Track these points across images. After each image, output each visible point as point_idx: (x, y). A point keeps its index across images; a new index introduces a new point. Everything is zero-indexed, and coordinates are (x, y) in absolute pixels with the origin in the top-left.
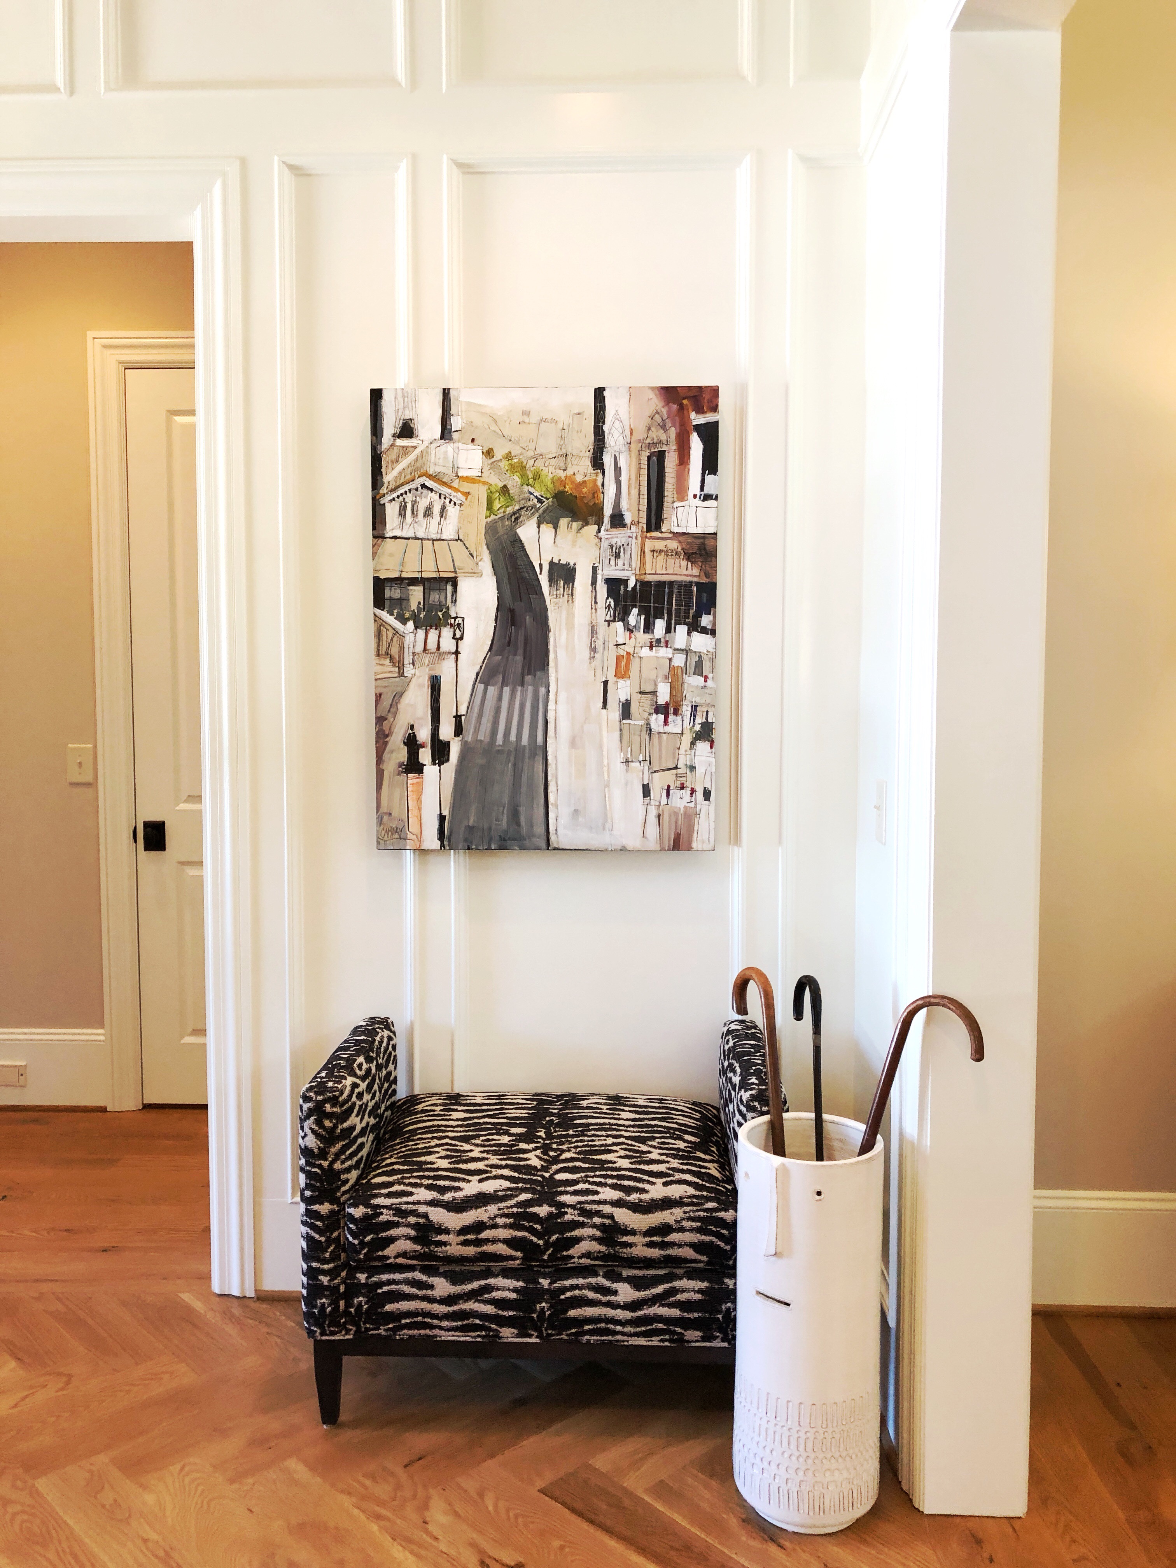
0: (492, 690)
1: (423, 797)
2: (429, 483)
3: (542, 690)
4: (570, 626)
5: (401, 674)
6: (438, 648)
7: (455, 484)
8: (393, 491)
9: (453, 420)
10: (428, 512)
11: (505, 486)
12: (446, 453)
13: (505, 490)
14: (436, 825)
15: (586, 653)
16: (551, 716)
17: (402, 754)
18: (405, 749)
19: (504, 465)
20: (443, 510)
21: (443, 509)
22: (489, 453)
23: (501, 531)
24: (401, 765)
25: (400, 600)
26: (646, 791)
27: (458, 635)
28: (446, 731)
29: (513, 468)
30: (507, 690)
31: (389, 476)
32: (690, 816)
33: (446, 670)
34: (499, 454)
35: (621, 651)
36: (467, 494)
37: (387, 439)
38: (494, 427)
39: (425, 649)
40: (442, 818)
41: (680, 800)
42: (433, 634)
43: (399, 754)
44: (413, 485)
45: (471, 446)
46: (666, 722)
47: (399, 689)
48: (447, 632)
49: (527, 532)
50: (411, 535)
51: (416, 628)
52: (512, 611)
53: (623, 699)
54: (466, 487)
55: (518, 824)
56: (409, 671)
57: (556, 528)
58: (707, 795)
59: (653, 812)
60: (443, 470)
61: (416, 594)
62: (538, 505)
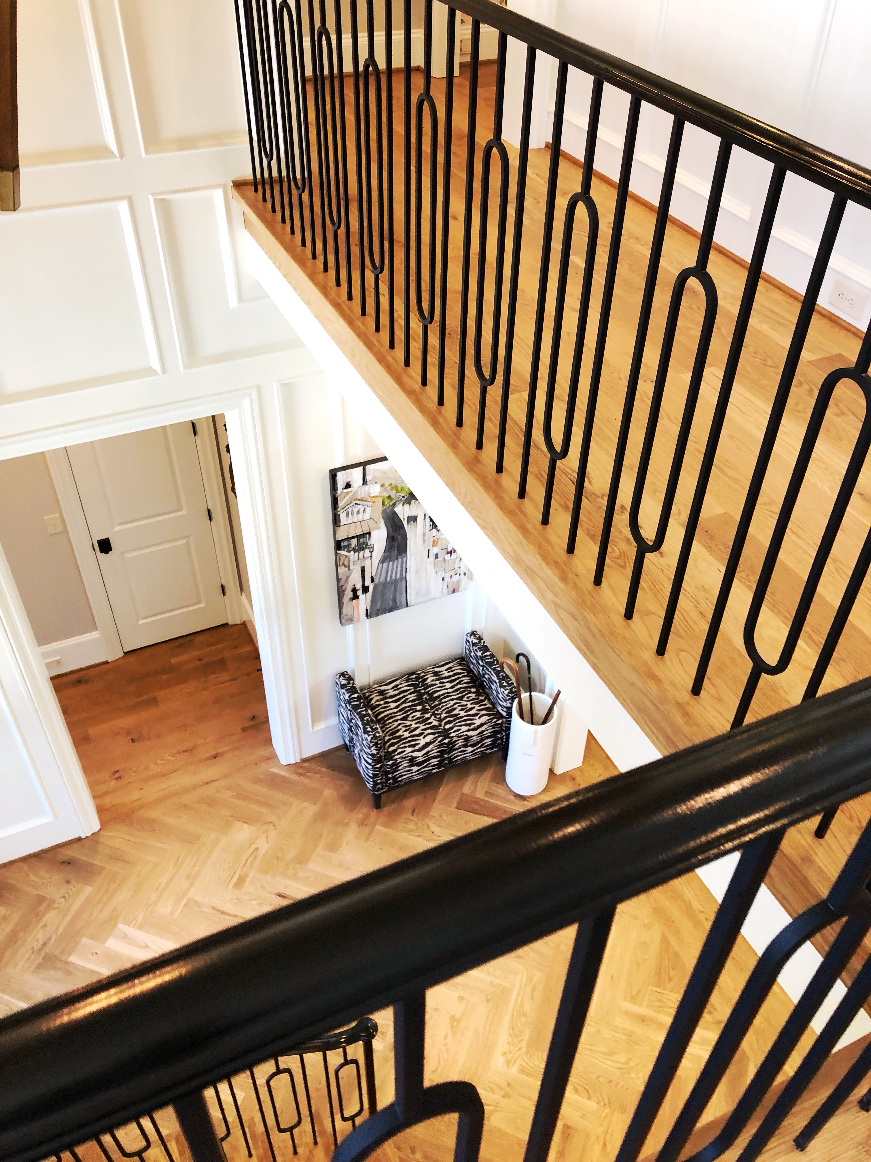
0: (385, 565)
1: (360, 606)
2: (358, 502)
3: (405, 559)
4: (415, 535)
5: (349, 569)
6: (364, 557)
7: (369, 500)
8: (343, 509)
9: (367, 477)
10: (358, 512)
11: (390, 496)
12: (365, 490)
13: (389, 497)
14: (365, 613)
15: (422, 542)
16: (408, 567)
17: (351, 595)
18: (352, 593)
19: (389, 488)
20: (364, 511)
21: (364, 509)
22: (383, 485)
23: (388, 511)
24: (350, 598)
25: (348, 545)
26: (443, 579)
27: (371, 550)
28: (368, 582)
29: (392, 489)
30: (391, 563)
31: (341, 504)
32: (459, 582)
33: (367, 564)
34: (386, 485)
35: (435, 538)
36: (374, 502)
37: (339, 491)
38: (385, 476)
39: (358, 559)
40: (367, 610)
41: (455, 578)
42: (361, 553)
43: (349, 594)
44: (351, 505)
45: (376, 485)
46: (451, 556)
47: (348, 575)
48: (367, 551)
49: (398, 509)
50: (351, 522)
51: (354, 553)
52: (393, 537)
53: (435, 553)
54: (373, 500)
55: (396, 603)
56: (352, 567)
57: (410, 504)
58: (465, 574)
59: (445, 585)
60: (364, 496)
61: (354, 542)
62: (403, 498)
